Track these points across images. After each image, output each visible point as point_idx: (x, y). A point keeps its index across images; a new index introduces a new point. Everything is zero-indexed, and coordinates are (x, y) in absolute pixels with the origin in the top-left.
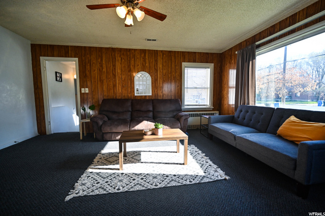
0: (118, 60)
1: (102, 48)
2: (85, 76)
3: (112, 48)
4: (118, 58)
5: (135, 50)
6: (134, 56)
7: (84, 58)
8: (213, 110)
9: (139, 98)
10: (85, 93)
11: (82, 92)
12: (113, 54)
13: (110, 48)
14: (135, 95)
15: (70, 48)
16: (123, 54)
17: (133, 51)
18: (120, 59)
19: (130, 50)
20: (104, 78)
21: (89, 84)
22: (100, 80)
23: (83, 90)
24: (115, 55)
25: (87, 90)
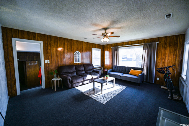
0: (66, 45)
1: (57, 37)
2: (48, 53)
3: (63, 38)
4: (66, 44)
5: (74, 40)
6: (74, 43)
7: (46, 42)
8: (101, 67)
9: (76, 64)
10: (47, 63)
11: (46, 63)
12: (64, 41)
13: (62, 38)
14: (75, 63)
15: (37, 34)
16: (69, 42)
17: (73, 41)
18: (67, 44)
19: (71, 40)
20: (59, 54)
21: (50, 57)
22: (57, 55)
23: (46, 62)
24: (64, 42)
25: (49, 61)
